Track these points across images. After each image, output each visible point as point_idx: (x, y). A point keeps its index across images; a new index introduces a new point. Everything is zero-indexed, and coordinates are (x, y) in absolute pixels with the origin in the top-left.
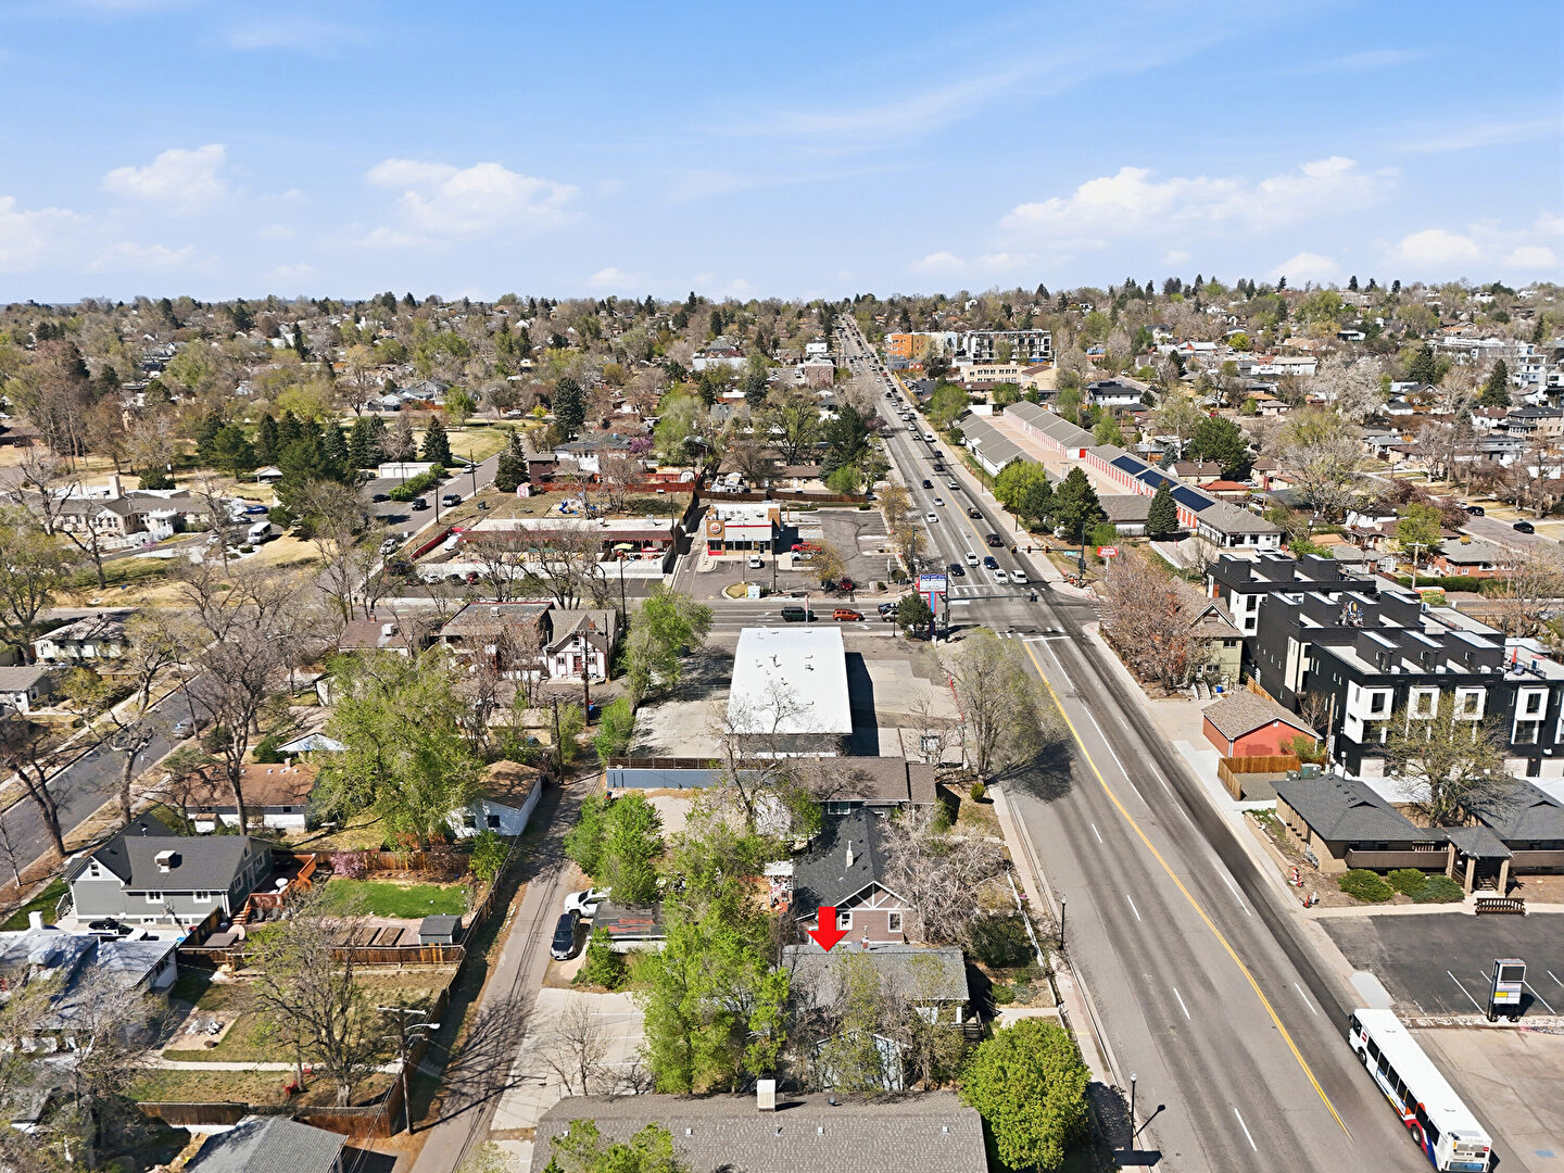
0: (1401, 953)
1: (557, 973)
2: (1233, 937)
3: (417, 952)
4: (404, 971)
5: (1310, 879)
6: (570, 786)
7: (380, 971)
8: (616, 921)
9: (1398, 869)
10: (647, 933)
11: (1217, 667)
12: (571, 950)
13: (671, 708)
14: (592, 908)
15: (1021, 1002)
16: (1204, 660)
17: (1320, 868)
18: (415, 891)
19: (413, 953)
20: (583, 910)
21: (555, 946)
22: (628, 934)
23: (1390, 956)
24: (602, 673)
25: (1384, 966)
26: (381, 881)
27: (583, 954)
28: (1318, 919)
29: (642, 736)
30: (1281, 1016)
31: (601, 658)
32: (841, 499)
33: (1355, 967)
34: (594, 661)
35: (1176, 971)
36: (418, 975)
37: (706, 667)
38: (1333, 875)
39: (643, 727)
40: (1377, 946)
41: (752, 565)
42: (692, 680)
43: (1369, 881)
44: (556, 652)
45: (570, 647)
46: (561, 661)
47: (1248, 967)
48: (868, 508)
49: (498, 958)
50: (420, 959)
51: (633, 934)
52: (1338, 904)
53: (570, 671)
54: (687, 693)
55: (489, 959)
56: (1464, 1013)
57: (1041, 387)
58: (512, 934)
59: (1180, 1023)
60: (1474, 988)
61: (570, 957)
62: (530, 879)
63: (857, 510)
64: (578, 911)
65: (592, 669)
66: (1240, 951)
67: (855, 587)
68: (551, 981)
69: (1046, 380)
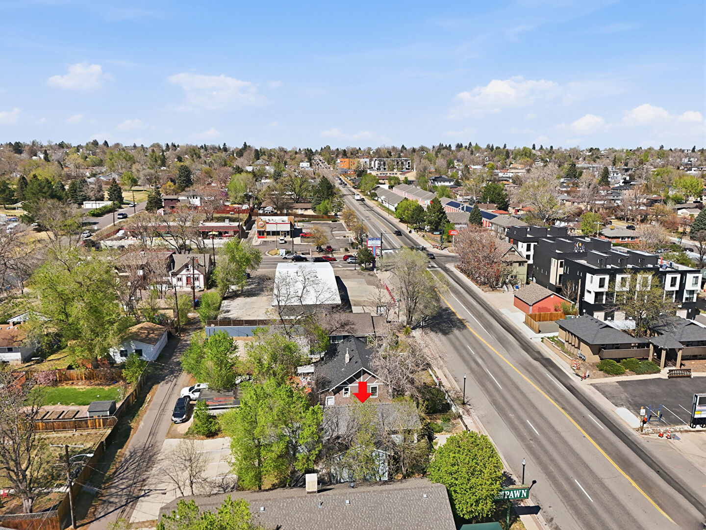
0: (637, 398)
1: (175, 430)
2: (551, 394)
3: (86, 422)
4: (77, 433)
5: (582, 366)
6: (183, 337)
7: (62, 435)
8: (212, 399)
9: (626, 359)
10: (231, 404)
11: (516, 276)
12: (184, 417)
13: (240, 301)
14: (197, 395)
15: (447, 431)
16: (509, 273)
17: (586, 360)
18: (88, 391)
19: (83, 422)
20: (192, 396)
21: (175, 415)
22: (219, 405)
23: (632, 400)
24: (202, 286)
25: (630, 404)
26: (66, 387)
27: (192, 419)
28: (591, 384)
29: (225, 313)
30: (586, 431)
31: (202, 277)
32: (323, 217)
33: (616, 406)
34: (198, 279)
35: (526, 412)
36: (87, 436)
37: (259, 283)
38: (593, 363)
39: (225, 309)
40: (624, 395)
41: (281, 242)
42: (251, 288)
43: (612, 365)
44: (177, 275)
45: (184, 272)
46: (180, 279)
47: (563, 408)
48: (336, 221)
49: (138, 424)
50: (88, 427)
51: (222, 405)
52: (599, 377)
53: (185, 285)
54: (249, 294)
55: (133, 425)
56: (677, 425)
57: (409, 179)
58: (148, 412)
59: (534, 438)
60: (678, 413)
61: (183, 421)
62: (159, 383)
63: (331, 222)
64: (189, 397)
65: (197, 283)
66: (556, 400)
67: (333, 250)
68: (171, 435)
69: (412, 176)
